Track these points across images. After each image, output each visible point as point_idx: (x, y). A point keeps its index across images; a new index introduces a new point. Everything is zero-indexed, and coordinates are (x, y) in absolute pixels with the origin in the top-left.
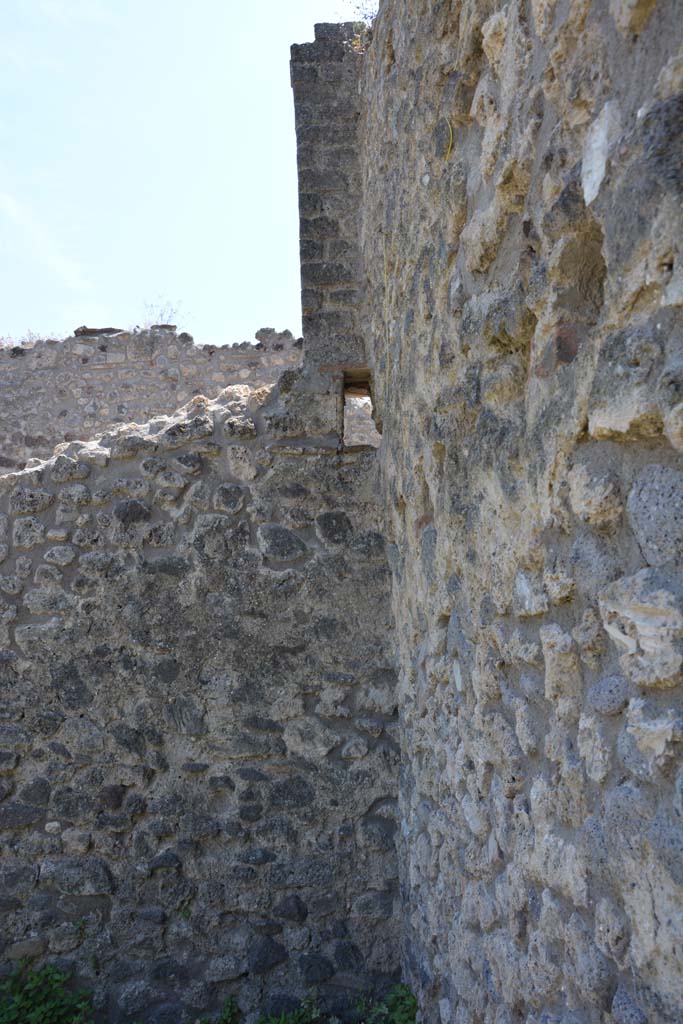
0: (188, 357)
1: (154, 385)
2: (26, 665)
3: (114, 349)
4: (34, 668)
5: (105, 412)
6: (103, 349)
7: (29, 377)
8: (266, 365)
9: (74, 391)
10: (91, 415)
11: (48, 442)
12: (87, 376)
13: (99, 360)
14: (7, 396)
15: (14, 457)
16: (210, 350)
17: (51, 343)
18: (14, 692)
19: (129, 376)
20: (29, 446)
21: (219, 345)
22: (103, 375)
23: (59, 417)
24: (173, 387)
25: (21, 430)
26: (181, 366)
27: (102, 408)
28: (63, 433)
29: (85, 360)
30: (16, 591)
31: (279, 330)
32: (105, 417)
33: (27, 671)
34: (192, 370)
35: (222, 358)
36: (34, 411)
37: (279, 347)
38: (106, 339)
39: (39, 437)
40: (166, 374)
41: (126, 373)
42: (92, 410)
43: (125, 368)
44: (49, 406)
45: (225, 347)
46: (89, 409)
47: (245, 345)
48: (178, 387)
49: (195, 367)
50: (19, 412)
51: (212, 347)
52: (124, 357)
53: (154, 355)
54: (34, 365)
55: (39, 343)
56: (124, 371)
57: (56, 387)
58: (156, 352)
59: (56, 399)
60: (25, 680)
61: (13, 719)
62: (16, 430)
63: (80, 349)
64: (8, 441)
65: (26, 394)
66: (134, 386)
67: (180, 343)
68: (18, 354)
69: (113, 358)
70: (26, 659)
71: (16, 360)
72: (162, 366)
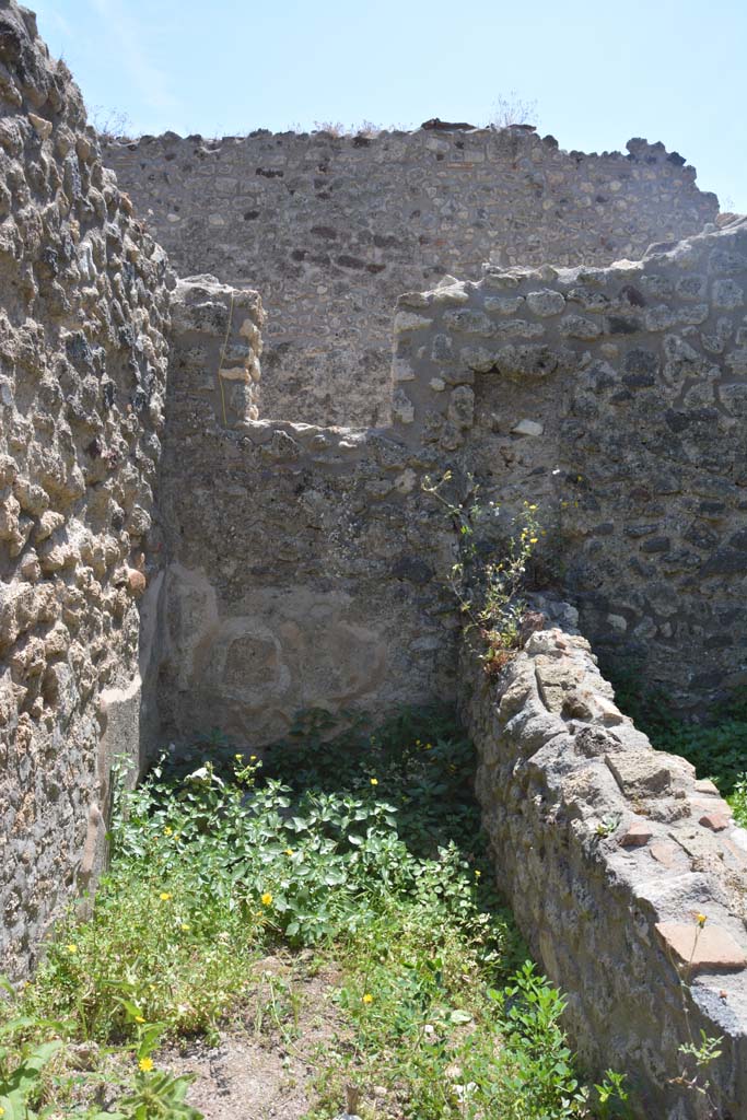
0: (555, 162)
1: (516, 190)
2: (733, 422)
3: (472, 146)
4: (740, 425)
5: (463, 215)
6: (460, 145)
7: (376, 170)
8: (638, 178)
9: (429, 190)
10: (449, 218)
11: (401, 244)
12: (442, 174)
13: (456, 157)
14: (351, 190)
15: (362, 258)
16: (577, 156)
17: (399, 135)
18: (722, 447)
19: (490, 177)
20: (379, 246)
21: (587, 152)
22: (460, 175)
23: (411, 218)
24: (538, 195)
25: (370, 228)
26: (548, 172)
27: (459, 210)
28: (417, 234)
29: (440, 157)
30: (721, 351)
31: (651, 142)
32: (464, 221)
33: (733, 428)
34: (558, 177)
35: (591, 166)
36: (384, 208)
37: (652, 160)
38: (463, 135)
39: (391, 237)
40: (531, 179)
41: (488, 174)
42: (449, 212)
43: (485, 169)
44: (400, 204)
45: (594, 155)
46: (446, 211)
47: (616, 155)
48: (544, 194)
49: (562, 174)
50: (365, 209)
51: (581, 154)
52: (483, 156)
53: (517, 158)
54: (380, 157)
55: (385, 133)
56: (484, 172)
57: (407, 184)
58: (520, 155)
59: (408, 198)
60: (731, 436)
61: (723, 472)
62: (363, 228)
63: (434, 144)
64: (354, 240)
65: (374, 189)
66: (495, 189)
67: (545, 147)
68: (361, 145)
69: (472, 156)
70: (731, 417)
71: (357, 151)
72: (526, 170)
